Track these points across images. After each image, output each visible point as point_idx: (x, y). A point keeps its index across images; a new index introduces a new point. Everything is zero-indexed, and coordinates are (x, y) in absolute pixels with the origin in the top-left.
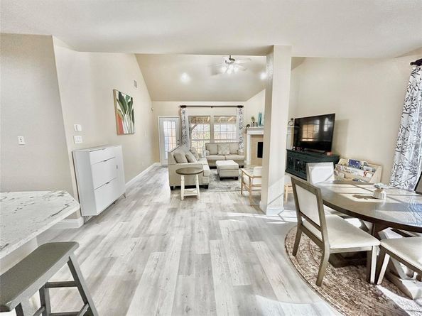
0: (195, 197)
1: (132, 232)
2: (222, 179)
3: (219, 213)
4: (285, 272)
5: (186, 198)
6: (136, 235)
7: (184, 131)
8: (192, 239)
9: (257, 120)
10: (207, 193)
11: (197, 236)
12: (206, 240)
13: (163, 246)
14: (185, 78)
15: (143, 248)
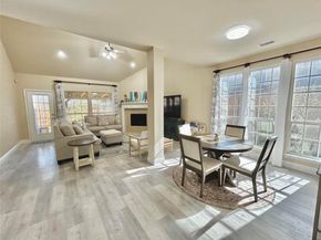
0: (89, 166)
1: (28, 219)
2: (109, 146)
3: (120, 174)
4: (182, 198)
5: (81, 168)
6: (37, 221)
7: (60, 105)
8: (106, 201)
9: (129, 97)
10: (100, 160)
11: (109, 197)
12: (119, 197)
13: (79, 218)
14: (61, 54)
15: (55, 229)
